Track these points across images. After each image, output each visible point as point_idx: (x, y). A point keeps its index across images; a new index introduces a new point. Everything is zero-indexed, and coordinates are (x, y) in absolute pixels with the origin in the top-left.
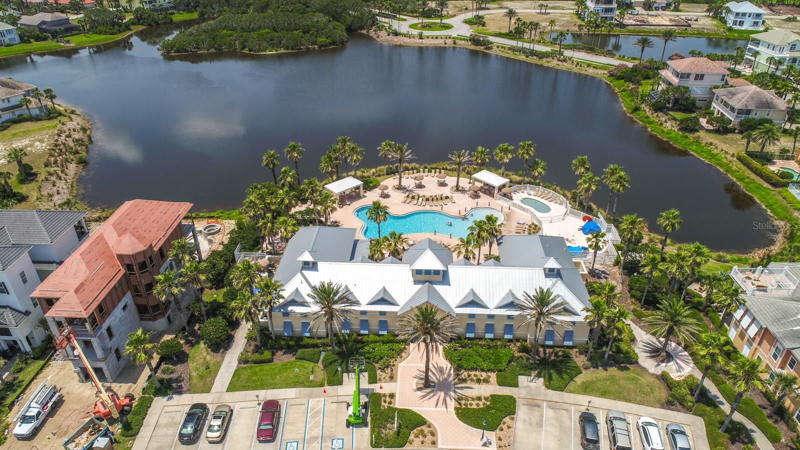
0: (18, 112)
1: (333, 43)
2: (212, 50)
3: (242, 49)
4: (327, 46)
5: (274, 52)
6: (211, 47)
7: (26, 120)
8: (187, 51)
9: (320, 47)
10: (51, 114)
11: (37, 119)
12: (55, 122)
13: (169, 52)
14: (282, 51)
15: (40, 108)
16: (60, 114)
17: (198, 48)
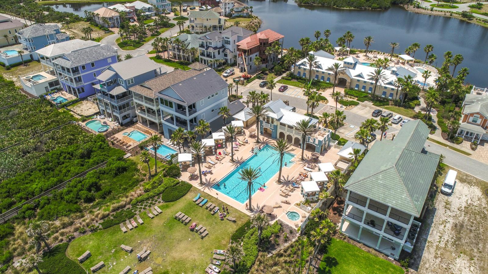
0: (240, 14)
1: (380, 8)
2: (320, 5)
3: (334, 5)
4: (376, 9)
5: (348, 8)
6: (320, 3)
7: (241, 17)
8: (309, 4)
9: (372, 9)
10: (249, 16)
11: (245, 17)
12: (250, 19)
13: (301, 3)
14: (352, 8)
15: (247, 14)
16: (253, 17)
17: (314, 3)
